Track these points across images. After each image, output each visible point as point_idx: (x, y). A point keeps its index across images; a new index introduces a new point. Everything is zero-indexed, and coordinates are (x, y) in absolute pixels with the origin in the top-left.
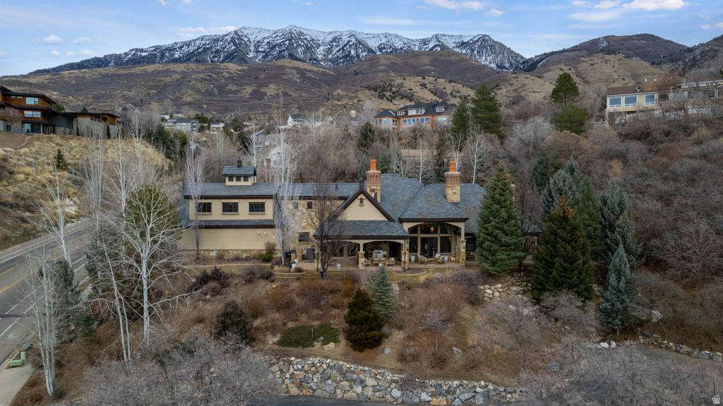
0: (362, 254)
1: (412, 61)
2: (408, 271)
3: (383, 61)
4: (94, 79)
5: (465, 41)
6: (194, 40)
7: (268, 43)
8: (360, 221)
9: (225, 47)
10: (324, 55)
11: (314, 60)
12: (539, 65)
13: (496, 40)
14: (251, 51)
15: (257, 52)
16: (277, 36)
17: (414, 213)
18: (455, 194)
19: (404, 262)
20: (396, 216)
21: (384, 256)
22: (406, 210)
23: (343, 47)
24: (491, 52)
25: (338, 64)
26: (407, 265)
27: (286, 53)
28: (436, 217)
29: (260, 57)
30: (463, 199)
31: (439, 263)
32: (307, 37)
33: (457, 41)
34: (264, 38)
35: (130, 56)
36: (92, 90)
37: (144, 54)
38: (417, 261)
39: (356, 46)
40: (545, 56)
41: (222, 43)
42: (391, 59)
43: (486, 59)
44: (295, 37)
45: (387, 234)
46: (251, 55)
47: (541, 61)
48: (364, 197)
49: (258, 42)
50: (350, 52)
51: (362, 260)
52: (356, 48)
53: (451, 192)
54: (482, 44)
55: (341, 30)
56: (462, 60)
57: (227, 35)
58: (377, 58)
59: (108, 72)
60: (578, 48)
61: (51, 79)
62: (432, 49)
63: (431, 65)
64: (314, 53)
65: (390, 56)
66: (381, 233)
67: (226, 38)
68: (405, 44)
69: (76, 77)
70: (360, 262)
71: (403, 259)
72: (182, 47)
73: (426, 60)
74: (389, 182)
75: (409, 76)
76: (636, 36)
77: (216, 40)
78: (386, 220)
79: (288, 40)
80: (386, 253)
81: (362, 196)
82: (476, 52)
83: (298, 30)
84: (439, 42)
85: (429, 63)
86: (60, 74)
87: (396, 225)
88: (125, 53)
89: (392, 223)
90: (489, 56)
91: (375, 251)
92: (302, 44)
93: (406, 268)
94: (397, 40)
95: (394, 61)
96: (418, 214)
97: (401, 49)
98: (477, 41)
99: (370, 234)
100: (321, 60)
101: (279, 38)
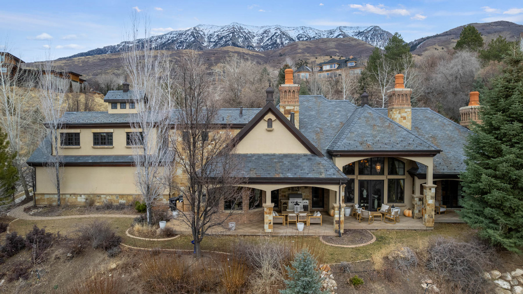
0: (269, 208)
1: (322, 46)
2: (346, 238)
3: (300, 46)
4: (94, 62)
5: (361, 31)
6: (166, 35)
7: (217, 35)
8: (267, 155)
9: (187, 39)
10: (258, 43)
11: (250, 47)
12: (418, 47)
13: (384, 30)
14: (205, 41)
15: (210, 42)
16: (224, 30)
17: (352, 142)
18: (405, 118)
19: (339, 222)
20: (323, 147)
21: (305, 208)
22: (338, 138)
23: (272, 37)
24: (381, 39)
25: (268, 49)
26: (342, 226)
27: (230, 42)
28: (388, 148)
29: (212, 46)
30: (415, 127)
31: (390, 220)
32: (245, 30)
33: (355, 31)
34: (215, 32)
35: (121, 47)
36: (93, 70)
37: (131, 45)
38: (354, 215)
39: (281, 36)
40: (423, 40)
41: (185, 36)
42: (306, 44)
43: (377, 43)
44: (237, 30)
45: (310, 176)
46: (205, 44)
47: (419, 44)
48: (273, 118)
49: (211, 35)
50: (276, 40)
51: (269, 217)
52: (281, 38)
53: (399, 116)
54: (374, 32)
55: (270, 25)
56: (359, 44)
57: (188, 30)
58: (296, 44)
59: (104, 57)
60: (448, 33)
61: (66, 63)
62: (336, 37)
63: (336, 48)
64: (249, 42)
65: (306, 42)
66: (299, 174)
67: (188, 32)
68: (316, 34)
69: (83, 62)
70: (266, 221)
71: (337, 216)
72: (157, 40)
73: (332, 44)
74: (310, 104)
75: (320, 56)
76: (494, 22)
77: (181, 34)
78: (308, 152)
79: (232, 33)
80: (307, 202)
81: (270, 116)
82: (369, 39)
83: (239, 26)
84: (342, 32)
85: (334, 47)
86: (72, 60)
87: (325, 161)
88: (118, 45)
89: (317, 158)
90: (379, 41)
91: (291, 200)
92: (242, 35)
93: (342, 231)
94: (311, 31)
95: (309, 46)
96: (358, 144)
97: (314, 37)
98: (370, 30)
99: (281, 176)
100: (255, 47)
101: (225, 32)
